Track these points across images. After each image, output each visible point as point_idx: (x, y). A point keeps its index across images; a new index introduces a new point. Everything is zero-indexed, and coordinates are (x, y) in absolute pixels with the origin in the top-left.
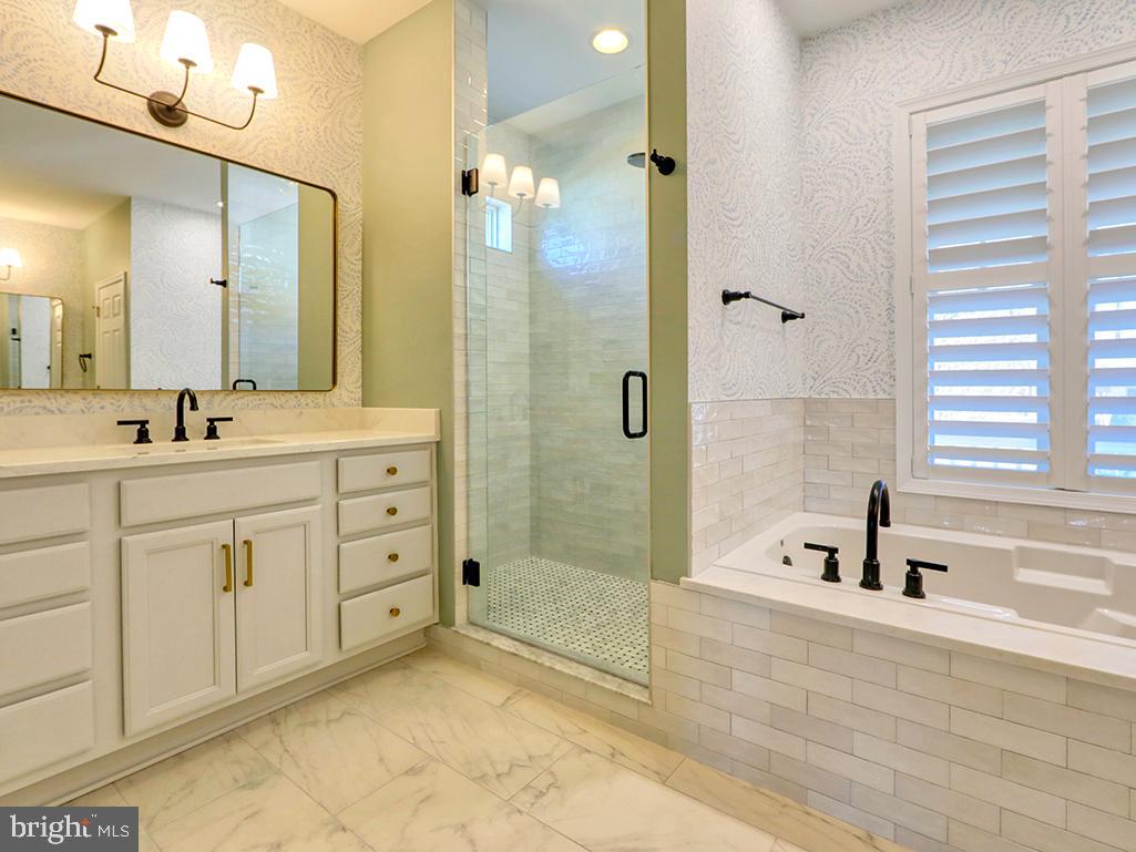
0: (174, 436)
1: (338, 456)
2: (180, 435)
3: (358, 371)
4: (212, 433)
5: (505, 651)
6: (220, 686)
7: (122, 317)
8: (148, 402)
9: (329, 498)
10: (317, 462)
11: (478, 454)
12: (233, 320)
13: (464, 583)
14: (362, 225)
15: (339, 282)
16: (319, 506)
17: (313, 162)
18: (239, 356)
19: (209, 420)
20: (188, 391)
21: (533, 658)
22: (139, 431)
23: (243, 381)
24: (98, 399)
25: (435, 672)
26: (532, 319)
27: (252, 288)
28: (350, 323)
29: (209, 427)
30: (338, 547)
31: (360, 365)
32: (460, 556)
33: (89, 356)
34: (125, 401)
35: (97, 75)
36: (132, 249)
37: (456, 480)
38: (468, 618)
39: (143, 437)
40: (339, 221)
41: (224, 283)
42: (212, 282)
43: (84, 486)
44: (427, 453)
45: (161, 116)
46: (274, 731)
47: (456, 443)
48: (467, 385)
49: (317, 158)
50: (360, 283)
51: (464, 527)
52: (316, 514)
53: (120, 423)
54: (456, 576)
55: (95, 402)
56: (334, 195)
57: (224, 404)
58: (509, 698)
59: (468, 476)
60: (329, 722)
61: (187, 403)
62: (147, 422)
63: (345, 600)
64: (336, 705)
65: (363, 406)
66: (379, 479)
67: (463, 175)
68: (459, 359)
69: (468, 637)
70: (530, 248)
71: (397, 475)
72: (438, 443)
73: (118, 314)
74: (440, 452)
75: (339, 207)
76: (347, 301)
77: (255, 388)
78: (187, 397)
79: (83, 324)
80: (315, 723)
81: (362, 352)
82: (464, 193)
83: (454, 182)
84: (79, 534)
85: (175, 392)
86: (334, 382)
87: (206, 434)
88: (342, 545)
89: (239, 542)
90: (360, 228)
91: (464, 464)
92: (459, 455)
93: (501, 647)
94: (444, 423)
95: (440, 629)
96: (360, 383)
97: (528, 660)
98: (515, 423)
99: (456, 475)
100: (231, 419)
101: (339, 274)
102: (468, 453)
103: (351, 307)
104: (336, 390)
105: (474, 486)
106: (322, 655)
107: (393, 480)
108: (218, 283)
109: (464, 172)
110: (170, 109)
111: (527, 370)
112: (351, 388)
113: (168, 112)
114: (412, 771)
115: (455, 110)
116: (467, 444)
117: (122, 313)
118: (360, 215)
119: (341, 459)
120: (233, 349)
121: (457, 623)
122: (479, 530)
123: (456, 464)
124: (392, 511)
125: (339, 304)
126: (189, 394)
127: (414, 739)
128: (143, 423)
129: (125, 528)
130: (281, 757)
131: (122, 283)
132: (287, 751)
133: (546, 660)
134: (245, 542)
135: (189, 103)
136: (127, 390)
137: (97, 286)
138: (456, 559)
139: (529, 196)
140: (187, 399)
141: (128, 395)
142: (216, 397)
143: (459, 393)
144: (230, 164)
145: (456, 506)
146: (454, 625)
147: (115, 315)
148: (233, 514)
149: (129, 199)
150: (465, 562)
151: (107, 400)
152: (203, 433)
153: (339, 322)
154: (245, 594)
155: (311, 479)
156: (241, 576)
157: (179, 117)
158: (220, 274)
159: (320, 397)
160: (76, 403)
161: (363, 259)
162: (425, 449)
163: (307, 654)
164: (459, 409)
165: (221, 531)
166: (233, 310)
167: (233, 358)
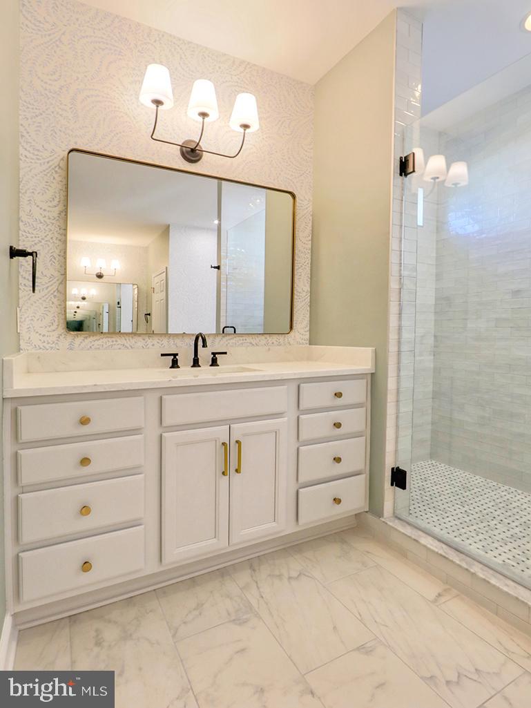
0: (192, 364)
1: (299, 384)
2: (196, 363)
3: (307, 319)
4: (214, 362)
5: (433, 551)
6: (218, 540)
7: (164, 293)
8: (178, 341)
9: (292, 414)
10: (285, 387)
11: (406, 384)
12: (223, 289)
13: (392, 485)
14: (312, 215)
15: (296, 258)
16: (286, 419)
17: (280, 174)
18: (226, 312)
19: (213, 353)
20: (201, 334)
21: (464, 565)
22: (173, 360)
23: (228, 327)
24: (151, 340)
25: (368, 552)
26: (439, 277)
27: (234, 269)
28: (302, 286)
29: (212, 358)
30: (298, 449)
31: (308, 316)
32: (389, 463)
33: (149, 314)
34: (165, 341)
35: (152, 135)
36: (170, 253)
37: (388, 404)
38: (394, 513)
39: (175, 364)
40: (296, 214)
41: (218, 268)
42: (212, 267)
43: (141, 398)
44: (365, 381)
45: (188, 156)
46: (252, 576)
47: (389, 376)
48: (400, 329)
49: (282, 171)
50: (309, 256)
51: (393, 442)
52: (284, 424)
53: (162, 355)
54: (386, 479)
55: (150, 341)
56: (294, 196)
57: (221, 343)
58: (440, 595)
59: (397, 401)
60: (290, 578)
61: (200, 343)
62: (177, 354)
63: (300, 488)
64: (295, 564)
65: (310, 344)
66: (328, 400)
67: (401, 161)
68: (393, 308)
69: (396, 529)
70: (437, 221)
71: (341, 399)
72: (372, 374)
73: (163, 291)
74: (374, 382)
75: (297, 204)
76: (300, 270)
77: (235, 332)
78: (200, 338)
79: (147, 297)
80: (280, 576)
81: (310, 306)
82: (401, 175)
83: (394, 166)
84: (137, 429)
85: (193, 335)
86: (291, 328)
87: (211, 363)
88: (301, 448)
89: (233, 442)
90: (311, 218)
91: (395, 391)
92: (391, 384)
93: (429, 546)
94: (379, 359)
95: (370, 517)
96: (308, 328)
97: (460, 566)
98: (422, 358)
99: (389, 400)
100: (226, 353)
101: (296, 251)
102: (398, 382)
103: (303, 275)
104: (292, 333)
105: (402, 409)
106: (284, 526)
107: (339, 401)
108: (215, 267)
109: (401, 158)
110: (193, 150)
111: (432, 317)
112: (302, 331)
113: (192, 153)
114: (363, 649)
115: (395, 108)
116: (398, 376)
117: (165, 290)
118: (310, 209)
119: (302, 385)
120: (223, 307)
121: (386, 514)
122: (405, 444)
123: (389, 392)
124: (338, 425)
125: (295, 273)
126: (202, 337)
127: (360, 616)
128: (175, 355)
129: (165, 427)
130: (258, 600)
131: (165, 273)
132: (262, 597)
133: (477, 569)
134: (237, 442)
135: (204, 145)
136: (166, 334)
137: (153, 276)
138: (386, 466)
139: (441, 178)
140: (200, 340)
141: (167, 337)
142: (217, 338)
143: (393, 336)
144: (223, 182)
145: (388, 425)
146: (383, 516)
147: (161, 291)
148: (229, 422)
149: (169, 226)
150: (393, 469)
151: (155, 340)
152: (208, 362)
153: (295, 285)
154: (236, 478)
155: (281, 399)
156: (234, 465)
157: (198, 155)
158: (216, 262)
159: (281, 338)
160: (139, 342)
161: (312, 240)
162: (362, 379)
163: (274, 524)
164: (393, 348)
165: (221, 432)
166: (223, 283)
167: (223, 313)
